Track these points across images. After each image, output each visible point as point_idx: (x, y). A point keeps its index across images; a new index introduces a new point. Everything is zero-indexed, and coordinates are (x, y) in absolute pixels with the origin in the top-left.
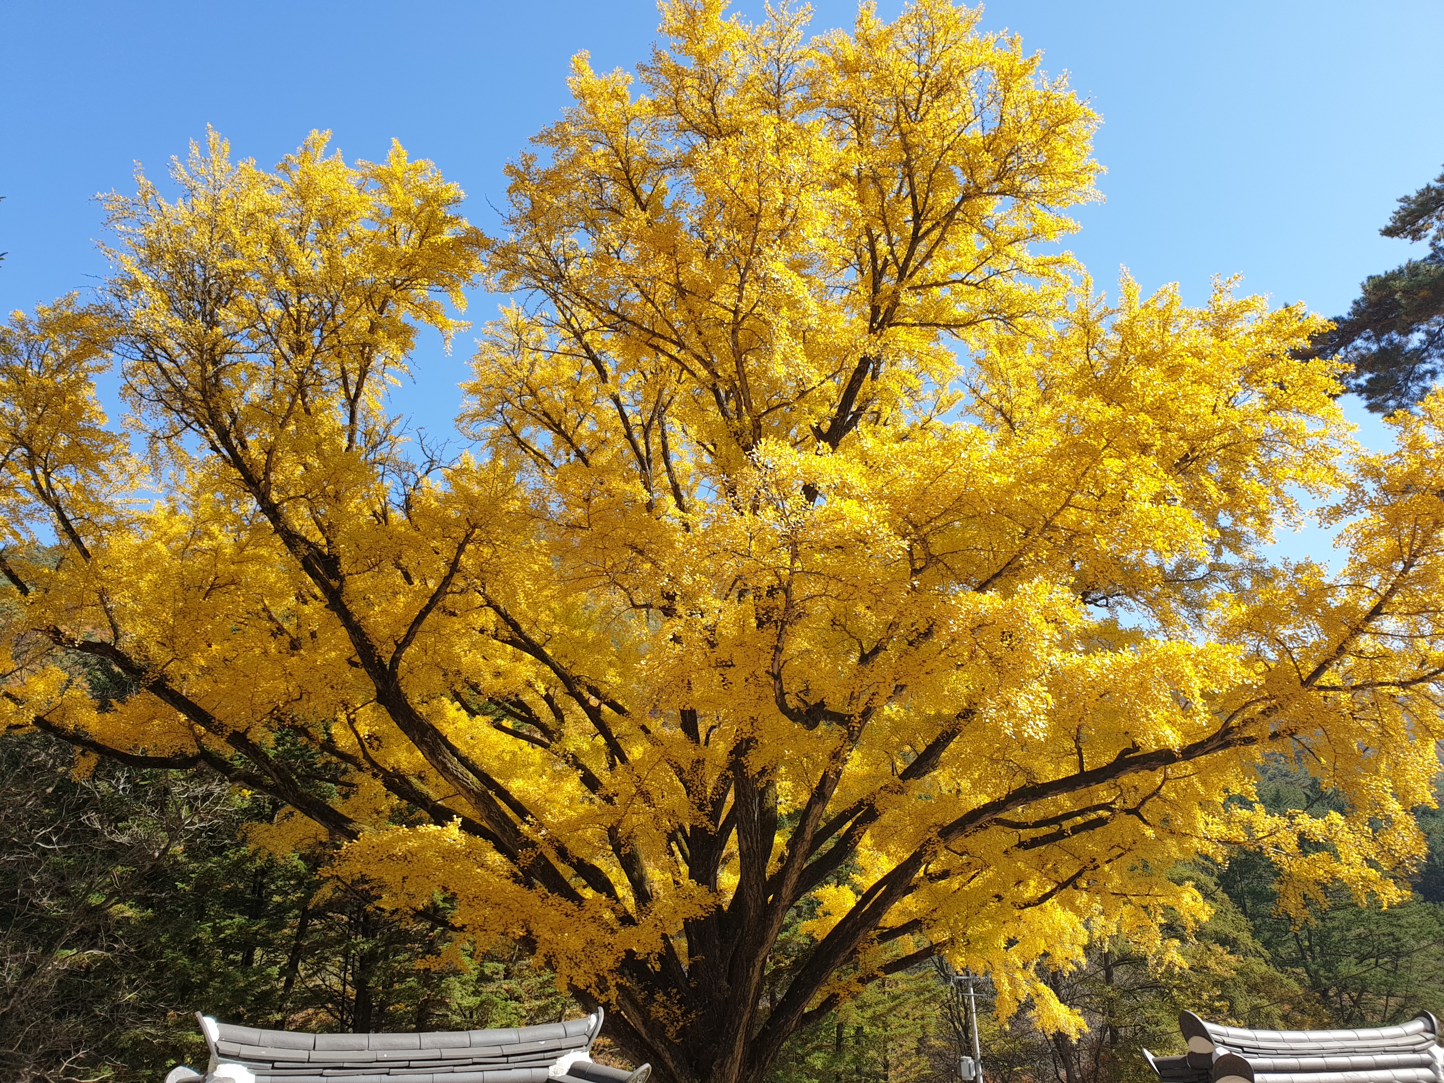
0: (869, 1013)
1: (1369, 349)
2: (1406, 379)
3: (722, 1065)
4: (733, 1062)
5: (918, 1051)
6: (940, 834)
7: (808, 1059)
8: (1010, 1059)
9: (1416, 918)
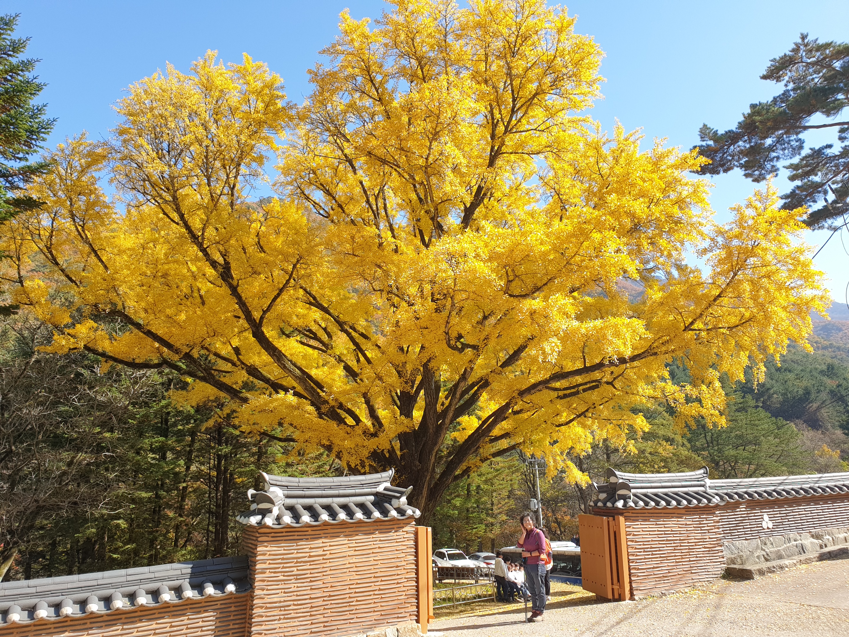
0: (484, 478)
1: (745, 147)
2: (764, 161)
3: (417, 499)
4: (422, 498)
5: (509, 497)
6: (519, 394)
7: (453, 502)
8: (555, 500)
9: (766, 426)
